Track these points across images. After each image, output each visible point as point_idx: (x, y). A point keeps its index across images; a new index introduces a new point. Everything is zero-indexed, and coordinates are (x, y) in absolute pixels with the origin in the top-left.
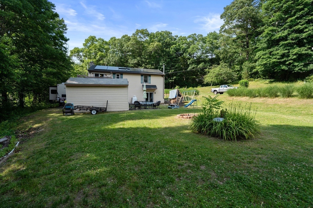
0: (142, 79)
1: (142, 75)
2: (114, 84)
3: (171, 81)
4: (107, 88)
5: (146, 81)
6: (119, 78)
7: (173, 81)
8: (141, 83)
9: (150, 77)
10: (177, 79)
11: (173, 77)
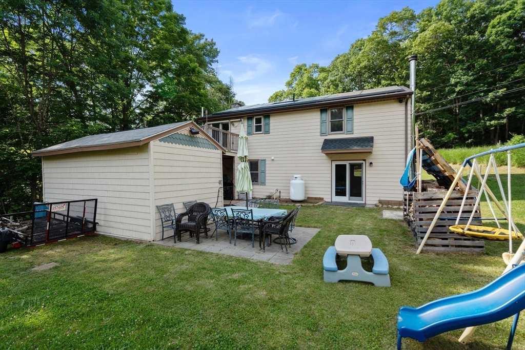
0: (322, 122)
1: (323, 109)
3: (492, 122)
5: (337, 127)
7: (505, 121)
8: (322, 134)
9: (350, 112)
10: (520, 113)
11: (501, 111)
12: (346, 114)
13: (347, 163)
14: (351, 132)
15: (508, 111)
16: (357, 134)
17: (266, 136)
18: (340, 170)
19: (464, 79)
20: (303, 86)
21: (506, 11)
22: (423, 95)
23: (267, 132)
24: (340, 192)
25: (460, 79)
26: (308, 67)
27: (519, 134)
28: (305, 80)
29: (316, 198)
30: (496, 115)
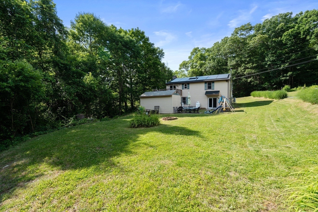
0: (205, 86)
1: (206, 82)
2: (164, 95)
3: (283, 78)
4: (159, 98)
5: (210, 88)
6: (172, 89)
8: (205, 90)
9: (213, 84)
10: (295, 74)
11: (287, 73)
12: (212, 84)
13: (212, 98)
14: (214, 89)
15: (289, 73)
16: (215, 90)
17: (188, 90)
18: (210, 100)
19: (271, 59)
20: (197, 58)
21: (291, 28)
22: (254, 65)
23: (188, 89)
24: (210, 106)
25: (270, 58)
26: (200, 49)
27: (287, 85)
28: (199, 56)
29: (203, 108)
30: (285, 75)
